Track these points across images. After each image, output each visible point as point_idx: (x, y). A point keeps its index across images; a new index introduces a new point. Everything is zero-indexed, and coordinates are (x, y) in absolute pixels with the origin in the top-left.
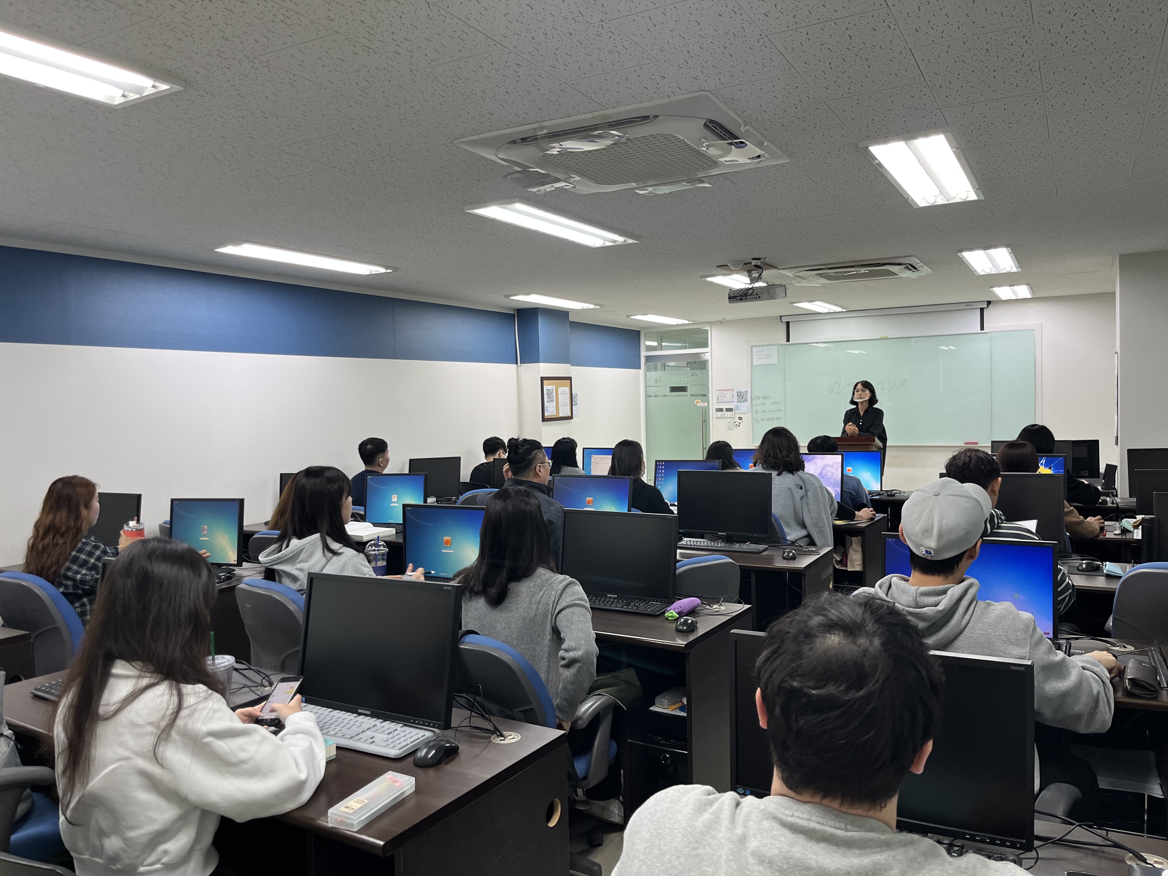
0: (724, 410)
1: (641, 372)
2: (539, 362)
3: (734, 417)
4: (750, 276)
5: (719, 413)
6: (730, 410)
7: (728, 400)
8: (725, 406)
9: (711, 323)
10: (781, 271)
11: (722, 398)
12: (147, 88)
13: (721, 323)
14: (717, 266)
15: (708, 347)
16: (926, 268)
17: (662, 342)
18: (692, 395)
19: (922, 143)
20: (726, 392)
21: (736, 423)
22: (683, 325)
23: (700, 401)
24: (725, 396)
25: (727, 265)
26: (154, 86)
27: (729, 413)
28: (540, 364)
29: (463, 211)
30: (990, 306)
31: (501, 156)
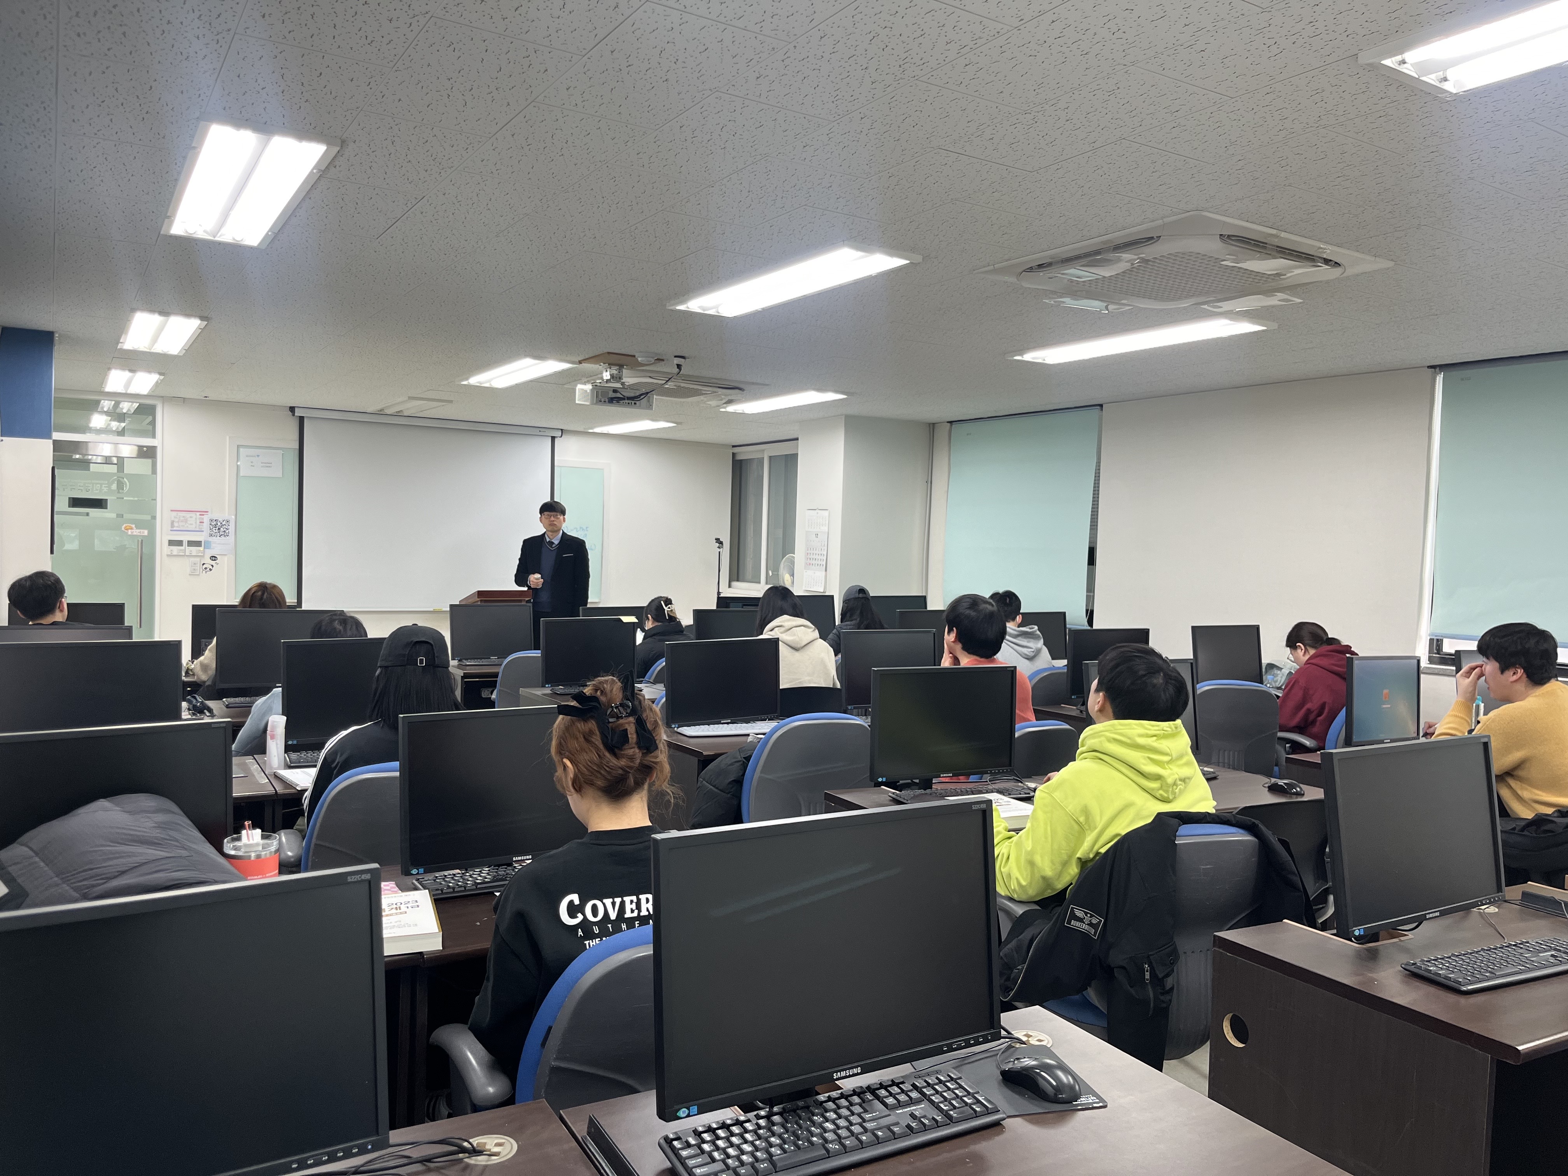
0: (185, 543)
3: (203, 556)
5: (175, 549)
6: (197, 544)
7: (192, 528)
8: (185, 538)
9: (164, 400)
11: (182, 523)
15: (155, 437)
18: (115, 515)
20: (188, 515)
21: (205, 566)
24: (186, 521)
27: (194, 549)
30: (562, 436)
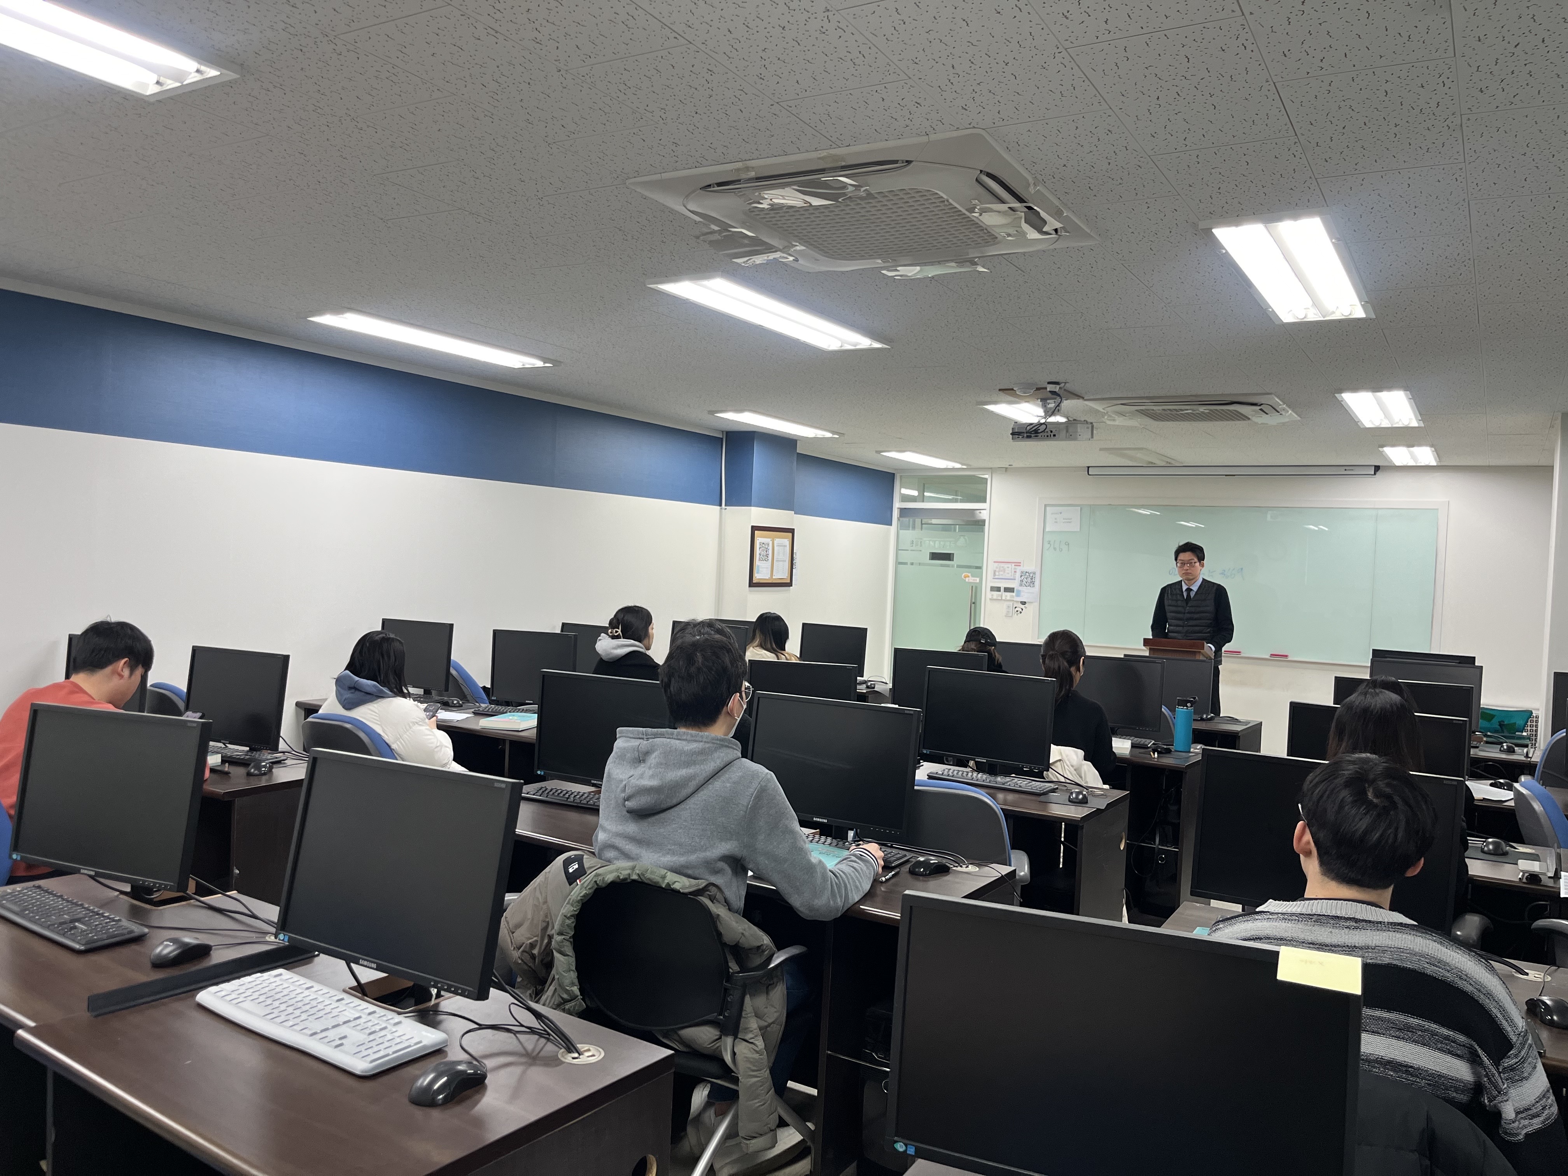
0: (1002, 589)
1: (893, 529)
2: (751, 506)
3: (1016, 601)
4: (1044, 406)
6: (1010, 590)
7: (1008, 576)
8: (1003, 585)
9: (992, 470)
10: (1087, 403)
11: (1001, 573)
12: (191, 73)
13: (1006, 471)
14: (1000, 390)
15: (985, 501)
16: (1290, 412)
17: (924, 492)
18: (958, 566)
19: (1288, 228)
20: (1006, 565)
21: (1017, 609)
22: (953, 469)
23: (970, 575)
24: (1005, 571)
25: (1013, 389)
26: (198, 71)
27: (1008, 594)
28: (753, 508)
29: (645, 286)
30: (1378, 473)
31: (692, 206)
